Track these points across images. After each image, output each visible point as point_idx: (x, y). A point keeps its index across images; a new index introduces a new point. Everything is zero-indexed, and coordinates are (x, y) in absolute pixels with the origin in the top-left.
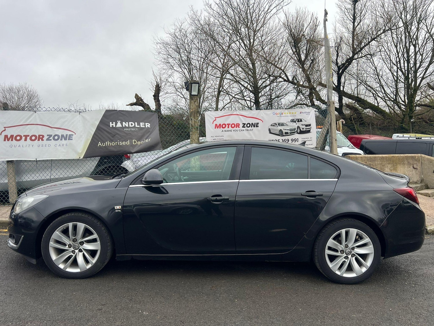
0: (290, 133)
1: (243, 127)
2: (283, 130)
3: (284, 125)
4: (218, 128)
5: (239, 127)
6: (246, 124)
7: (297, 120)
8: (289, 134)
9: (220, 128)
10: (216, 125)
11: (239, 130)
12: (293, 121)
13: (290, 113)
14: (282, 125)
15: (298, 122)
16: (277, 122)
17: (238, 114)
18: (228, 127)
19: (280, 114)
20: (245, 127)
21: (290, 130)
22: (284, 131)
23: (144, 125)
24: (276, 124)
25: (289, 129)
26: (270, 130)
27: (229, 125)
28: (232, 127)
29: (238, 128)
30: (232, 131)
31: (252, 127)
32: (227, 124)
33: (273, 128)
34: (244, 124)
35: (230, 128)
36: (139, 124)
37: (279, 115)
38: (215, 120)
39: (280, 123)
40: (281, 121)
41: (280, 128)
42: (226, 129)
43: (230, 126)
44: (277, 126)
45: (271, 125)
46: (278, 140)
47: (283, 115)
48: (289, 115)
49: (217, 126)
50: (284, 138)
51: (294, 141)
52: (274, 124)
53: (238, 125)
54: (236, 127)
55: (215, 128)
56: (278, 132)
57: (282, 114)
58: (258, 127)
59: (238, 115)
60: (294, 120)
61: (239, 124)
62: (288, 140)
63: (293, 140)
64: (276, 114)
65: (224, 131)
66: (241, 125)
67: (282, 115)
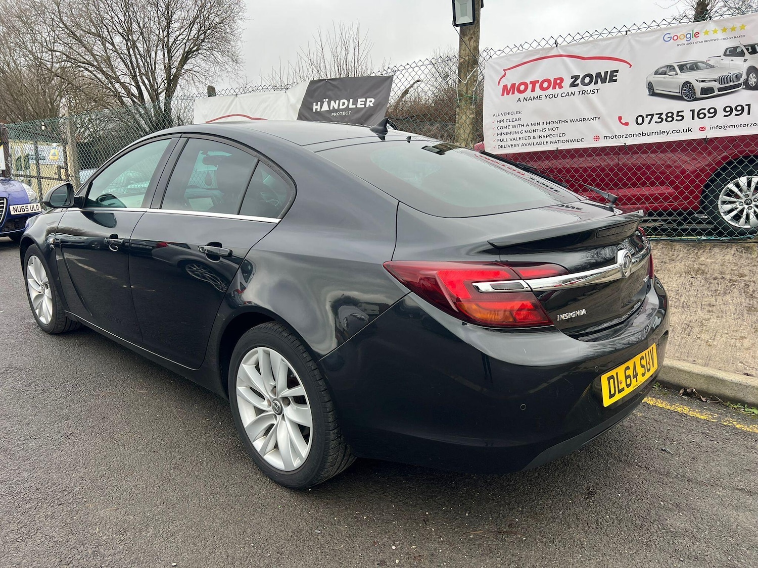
0: (720, 90)
1: (573, 85)
2: (695, 83)
3: (698, 68)
4: (508, 94)
5: (561, 87)
6: (581, 77)
7: (748, 49)
8: (716, 93)
9: (513, 93)
10: (505, 87)
11: (559, 95)
12: (733, 52)
13: (724, 30)
14: (694, 67)
15: (750, 53)
16: (673, 60)
17: (562, 53)
18: (533, 90)
19: (688, 36)
20: (577, 85)
21: (721, 80)
22: (698, 87)
23: (363, 103)
24: (671, 68)
25: (715, 77)
26: (650, 87)
27: (534, 83)
28: (542, 88)
29: (558, 91)
30: (544, 97)
31: (596, 83)
32: (531, 83)
33: (663, 79)
34: (575, 78)
35: (538, 92)
36: (355, 103)
37: (684, 41)
38: (504, 75)
39: (685, 65)
40: (692, 56)
41: (684, 77)
42: (528, 93)
43: (537, 85)
44: (674, 73)
45: (656, 73)
46: (678, 112)
47: (699, 39)
48: (720, 35)
49: (506, 90)
50: (697, 105)
51: (734, 112)
52: (664, 69)
53: (558, 81)
54: (554, 88)
55: (503, 94)
56: (676, 91)
57: (696, 35)
58: (616, 80)
59: (561, 56)
60: (739, 50)
61: (562, 80)
62: (712, 111)
63: (728, 111)
64: (676, 38)
65: (522, 100)
66: (568, 81)
67: (694, 40)
